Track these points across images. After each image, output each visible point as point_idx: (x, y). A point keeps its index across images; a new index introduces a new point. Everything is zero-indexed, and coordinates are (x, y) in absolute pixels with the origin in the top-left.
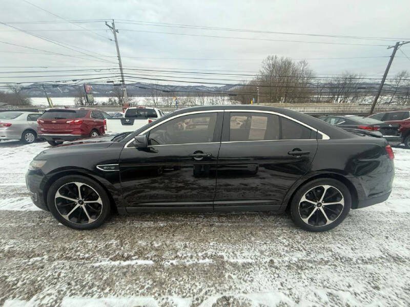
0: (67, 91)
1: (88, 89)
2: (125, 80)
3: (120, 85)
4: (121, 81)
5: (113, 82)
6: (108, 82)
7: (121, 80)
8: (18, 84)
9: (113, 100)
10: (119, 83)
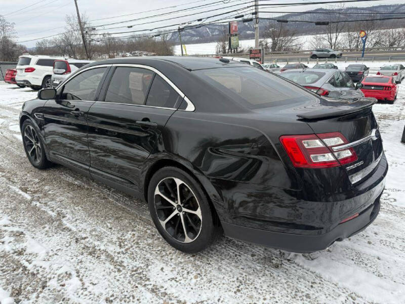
0: (217, 33)
1: (234, 29)
2: (259, 10)
3: (251, 20)
4: (253, 14)
5: (243, 16)
6: (236, 18)
7: (254, 11)
8: (151, 30)
9: (264, 44)
10: (250, 16)
